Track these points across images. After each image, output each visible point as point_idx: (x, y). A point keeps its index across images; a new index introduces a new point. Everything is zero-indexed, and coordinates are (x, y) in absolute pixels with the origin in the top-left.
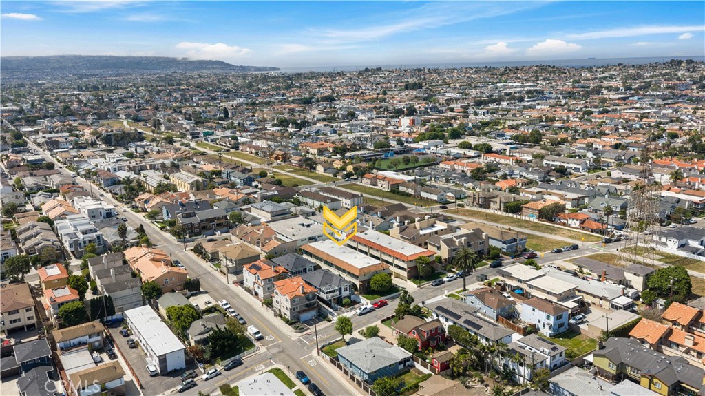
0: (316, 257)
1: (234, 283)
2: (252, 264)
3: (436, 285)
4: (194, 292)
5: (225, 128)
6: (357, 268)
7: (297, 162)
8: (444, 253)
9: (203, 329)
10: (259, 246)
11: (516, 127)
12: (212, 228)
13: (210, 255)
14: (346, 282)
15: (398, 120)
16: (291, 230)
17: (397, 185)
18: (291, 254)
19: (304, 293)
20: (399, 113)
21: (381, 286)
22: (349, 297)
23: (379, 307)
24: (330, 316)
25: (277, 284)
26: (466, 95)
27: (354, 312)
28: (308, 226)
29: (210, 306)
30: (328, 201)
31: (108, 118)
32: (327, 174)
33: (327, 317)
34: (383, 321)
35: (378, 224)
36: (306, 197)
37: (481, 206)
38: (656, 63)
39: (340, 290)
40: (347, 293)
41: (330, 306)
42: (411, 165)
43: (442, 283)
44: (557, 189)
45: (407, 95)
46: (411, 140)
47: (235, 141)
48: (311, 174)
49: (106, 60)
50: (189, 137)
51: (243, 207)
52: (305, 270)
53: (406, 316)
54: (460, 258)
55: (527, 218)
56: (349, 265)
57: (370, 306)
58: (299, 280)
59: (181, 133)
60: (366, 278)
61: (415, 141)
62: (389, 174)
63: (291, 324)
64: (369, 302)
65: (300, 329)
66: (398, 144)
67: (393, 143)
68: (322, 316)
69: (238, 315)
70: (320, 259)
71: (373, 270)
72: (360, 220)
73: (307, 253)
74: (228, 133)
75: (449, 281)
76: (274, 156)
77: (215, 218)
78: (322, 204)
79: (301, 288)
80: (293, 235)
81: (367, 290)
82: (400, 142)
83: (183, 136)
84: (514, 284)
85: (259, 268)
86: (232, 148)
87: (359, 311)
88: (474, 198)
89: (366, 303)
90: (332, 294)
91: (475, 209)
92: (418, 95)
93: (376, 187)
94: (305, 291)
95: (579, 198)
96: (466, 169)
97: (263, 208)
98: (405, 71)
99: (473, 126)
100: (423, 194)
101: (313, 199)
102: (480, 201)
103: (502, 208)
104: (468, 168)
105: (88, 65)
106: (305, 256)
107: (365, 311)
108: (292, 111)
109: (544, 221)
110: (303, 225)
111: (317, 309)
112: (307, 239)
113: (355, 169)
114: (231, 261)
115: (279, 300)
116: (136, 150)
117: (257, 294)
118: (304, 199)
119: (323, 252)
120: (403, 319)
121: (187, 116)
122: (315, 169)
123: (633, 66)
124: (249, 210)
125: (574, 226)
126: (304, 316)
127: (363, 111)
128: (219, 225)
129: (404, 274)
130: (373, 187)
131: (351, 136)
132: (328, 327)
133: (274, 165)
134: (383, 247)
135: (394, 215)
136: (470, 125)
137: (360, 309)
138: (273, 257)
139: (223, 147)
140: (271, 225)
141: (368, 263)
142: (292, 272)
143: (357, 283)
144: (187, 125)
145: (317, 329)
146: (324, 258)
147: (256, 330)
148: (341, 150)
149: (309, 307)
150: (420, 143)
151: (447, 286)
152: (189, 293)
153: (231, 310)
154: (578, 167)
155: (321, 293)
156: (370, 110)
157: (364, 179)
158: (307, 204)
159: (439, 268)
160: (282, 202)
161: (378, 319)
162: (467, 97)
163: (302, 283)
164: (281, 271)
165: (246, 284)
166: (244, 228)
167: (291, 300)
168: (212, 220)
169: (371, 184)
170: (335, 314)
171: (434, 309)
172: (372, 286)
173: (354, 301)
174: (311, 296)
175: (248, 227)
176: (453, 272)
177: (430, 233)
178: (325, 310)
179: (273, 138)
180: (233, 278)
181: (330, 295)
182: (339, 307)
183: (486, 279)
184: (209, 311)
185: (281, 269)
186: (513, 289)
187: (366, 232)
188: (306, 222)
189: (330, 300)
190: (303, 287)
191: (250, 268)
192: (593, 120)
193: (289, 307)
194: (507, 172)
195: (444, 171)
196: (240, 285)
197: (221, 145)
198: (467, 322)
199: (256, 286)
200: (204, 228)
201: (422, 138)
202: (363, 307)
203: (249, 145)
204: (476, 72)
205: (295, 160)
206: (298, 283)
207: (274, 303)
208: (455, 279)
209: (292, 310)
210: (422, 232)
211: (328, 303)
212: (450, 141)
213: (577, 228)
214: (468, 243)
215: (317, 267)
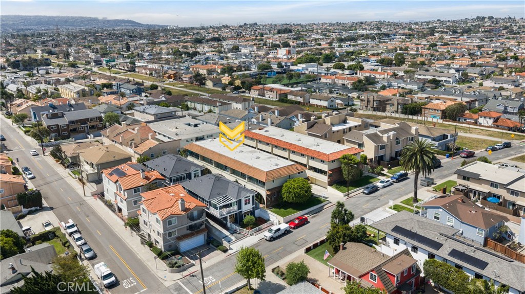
0: (204, 159)
1: (93, 195)
2: (115, 168)
3: (370, 193)
4: (33, 208)
5: (126, 57)
6: (262, 171)
7: (188, 79)
8: (370, 151)
9: (10, 275)
10: (131, 148)
11: (378, 54)
12: (84, 131)
13: (70, 159)
14: (248, 191)
15: (276, 51)
16: (175, 130)
17: (286, 95)
18: (170, 156)
19: (185, 210)
20: (275, 47)
21: (297, 195)
22: (252, 213)
23: (297, 226)
24: (225, 244)
25: (145, 195)
26: (328, 36)
27: (261, 235)
28: (196, 126)
29: (48, 229)
30: (218, 104)
31: (26, 53)
32: (216, 89)
33: (221, 244)
34: (308, 250)
35: (278, 121)
36: (195, 102)
37: (375, 110)
38: (466, 19)
39: (239, 203)
40: (249, 207)
41: (224, 226)
42: (294, 80)
43: (376, 189)
44: (444, 94)
45: (280, 37)
46: (290, 64)
47: (132, 65)
48: (202, 89)
49: (40, 19)
50: (93, 64)
51: (127, 112)
52: (189, 176)
53: (348, 244)
54: (414, 154)
55: (430, 119)
56: (250, 167)
57: (284, 226)
58: (178, 190)
59: (86, 62)
60: (276, 184)
61: (293, 64)
62: (277, 86)
63: (164, 258)
64: (281, 219)
65: (179, 267)
66: (278, 67)
67: (275, 67)
68: (213, 243)
69: (85, 244)
70: (210, 161)
71: (285, 173)
72: (256, 119)
73: (192, 154)
74: (128, 60)
75: (384, 187)
76: (167, 75)
77: (87, 120)
78: (212, 108)
79: (180, 202)
80: (177, 135)
81: (278, 201)
82: (280, 66)
83: (88, 63)
84: (485, 189)
85: (122, 174)
86: (130, 71)
87: (268, 235)
88: (369, 102)
89: (277, 221)
90: (227, 209)
91: (370, 113)
92: (289, 37)
93: (264, 98)
94: (187, 205)
95: (471, 101)
96: (346, 82)
97: (146, 111)
98: (275, 25)
99: (340, 55)
100: (313, 101)
101: (202, 104)
102: (375, 104)
103: (400, 110)
104: (348, 82)
105: (25, 23)
106: (190, 158)
107: (278, 234)
108: (186, 47)
109: (449, 121)
110: (189, 125)
111: (206, 233)
112: (194, 139)
113: (243, 83)
114: (92, 165)
115: (147, 220)
116: (38, 71)
117: (120, 210)
118: (193, 104)
119: (214, 152)
120: (344, 248)
121: (95, 51)
122: (204, 84)
123: (449, 21)
124: (132, 114)
125: (486, 125)
126: (185, 245)
127: (245, 46)
128: (93, 127)
129: (324, 179)
130: (261, 97)
131: (236, 62)
132: (223, 262)
133: (167, 82)
134: (291, 145)
135: (295, 113)
136: (338, 54)
137: (270, 231)
138: (148, 160)
139: (122, 71)
140: (150, 125)
141: (277, 165)
142: (170, 179)
143: (263, 192)
144: (92, 56)
145: (204, 266)
146: (216, 159)
147: (106, 271)
148: (229, 70)
149: (194, 230)
150: (298, 65)
151: (385, 194)
152: (25, 210)
153: (77, 236)
154: (448, 79)
155: (212, 208)
156: (252, 46)
157: (252, 91)
158: (195, 109)
159: (367, 170)
160: (170, 107)
161: (300, 246)
162: (329, 38)
163: (183, 194)
164: (153, 178)
165: (107, 197)
166: (117, 128)
167: (164, 221)
168: (84, 121)
169: (259, 95)
170: (233, 238)
171: (389, 231)
172: (285, 196)
173: (259, 218)
174: (195, 213)
175: (123, 127)
176: (384, 175)
177: (344, 130)
178: (217, 233)
179: (167, 62)
180: (92, 188)
181: (225, 211)
182: (238, 228)
183: (433, 184)
184: (44, 237)
185: (155, 175)
186: (486, 197)
187: (266, 129)
188: (193, 122)
189: (225, 218)
190: (182, 200)
191: (111, 174)
192: (439, 50)
193: (162, 231)
194: (386, 84)
195: (327, 84)
196: (100, 198)
197: (120, 69)
198: (454, 253)
199: (118, 198)
200: (74, 130)
201: (300, 61)
202: (274, 228)
203: (145, 68)
204: (329, 26)
205: (186, 78)
206: (177, 194)
207: (141, 225)
208: (391, 184)
209: (167, 235)
210: (335, 129)
211: (222, 222)
212: (324, 64)
213: (491, 127)
214: (397, 139)
215: (206, 172)
